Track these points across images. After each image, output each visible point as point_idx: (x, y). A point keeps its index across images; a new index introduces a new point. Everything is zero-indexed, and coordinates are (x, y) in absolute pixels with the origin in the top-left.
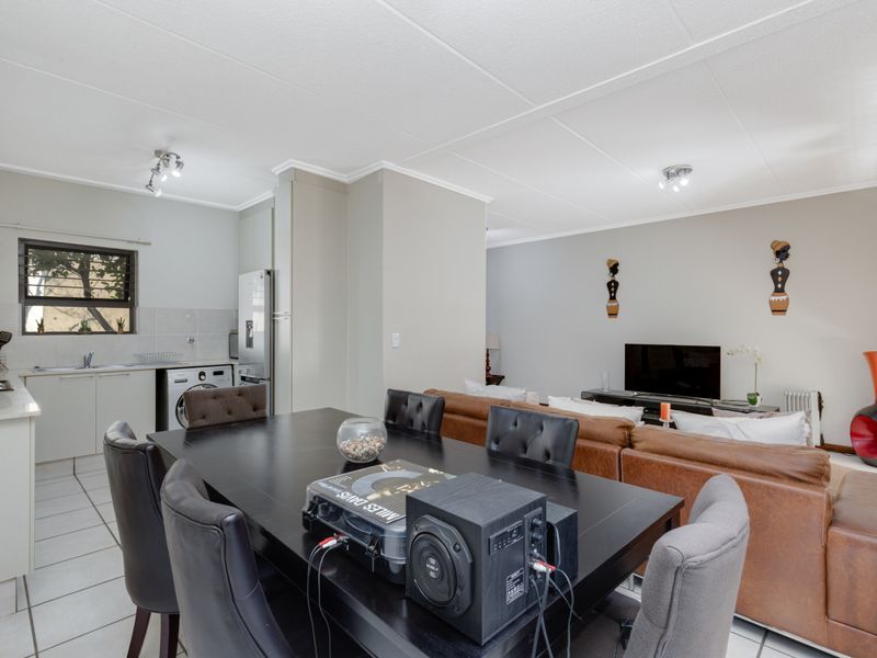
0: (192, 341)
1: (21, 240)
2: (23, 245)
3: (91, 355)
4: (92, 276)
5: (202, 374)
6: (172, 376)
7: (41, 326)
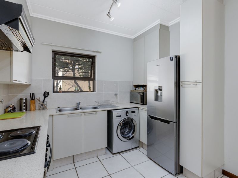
0: (116, 95)
1: (53, 52)
2: (54, 53)
3: (80, 103)
4: (76, 71)
5: (127, 112)
6: (115, 113)
7: (60, 89)
